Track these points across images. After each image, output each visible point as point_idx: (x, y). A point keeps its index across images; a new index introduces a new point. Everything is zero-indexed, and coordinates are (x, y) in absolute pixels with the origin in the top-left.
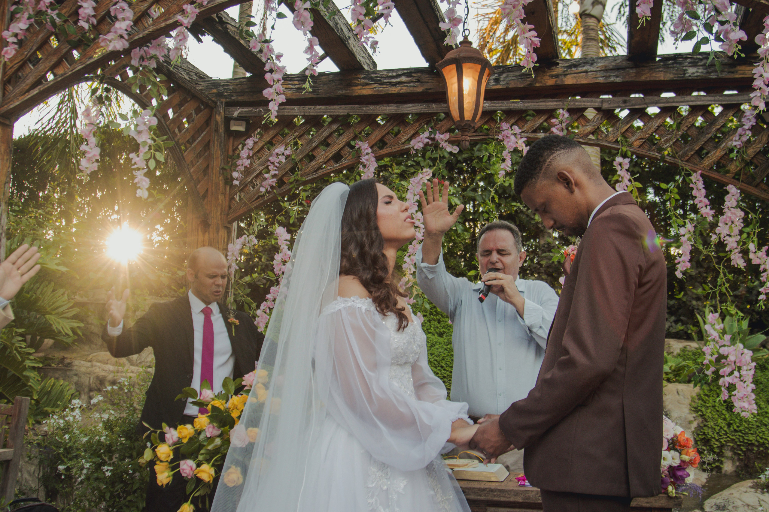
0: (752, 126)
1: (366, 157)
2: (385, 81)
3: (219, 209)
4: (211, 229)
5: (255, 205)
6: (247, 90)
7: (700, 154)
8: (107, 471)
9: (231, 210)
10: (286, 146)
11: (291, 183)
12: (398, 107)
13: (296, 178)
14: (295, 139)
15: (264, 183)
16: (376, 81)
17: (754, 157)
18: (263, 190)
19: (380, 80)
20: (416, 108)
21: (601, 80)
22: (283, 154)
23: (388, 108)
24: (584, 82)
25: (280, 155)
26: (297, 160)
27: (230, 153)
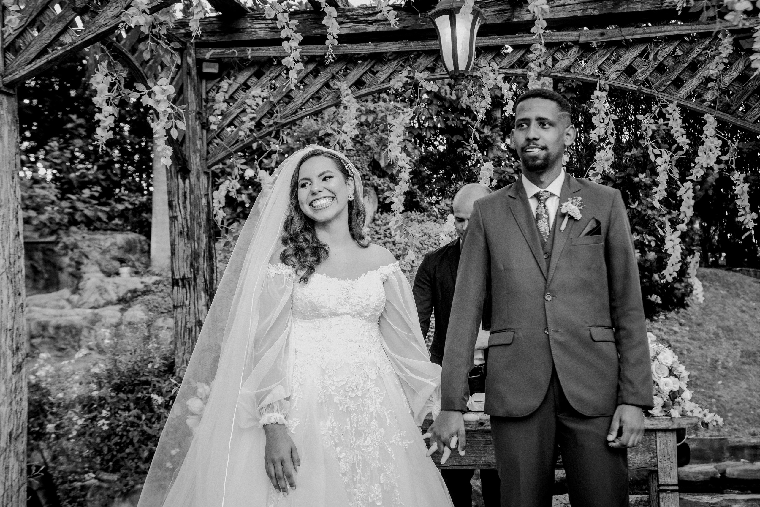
0: (730, 54)
1: (347, 98)
2: (362, 19)
3: (198, 155)
4: (191, 176)
5: (234, 150)
6: (218, 30)
7: (678, 83)
8: (103, 424)
9: (210, 155)
10: (262, 87)
11: (271, 126)
12: (376, 46)
13: (276, 120)
14: (271, 80)
15: (243, 127)
16: (352, 19)
17: (731, 84)
18: (242, 133)
19: (356, 19)
20: (394, 46)
21: (578, 13)
22: (260, 97)
23: (366, 47)
24: (562, 15)
25: (257, 97)
26: (275, 101)
27: (204, 96)
